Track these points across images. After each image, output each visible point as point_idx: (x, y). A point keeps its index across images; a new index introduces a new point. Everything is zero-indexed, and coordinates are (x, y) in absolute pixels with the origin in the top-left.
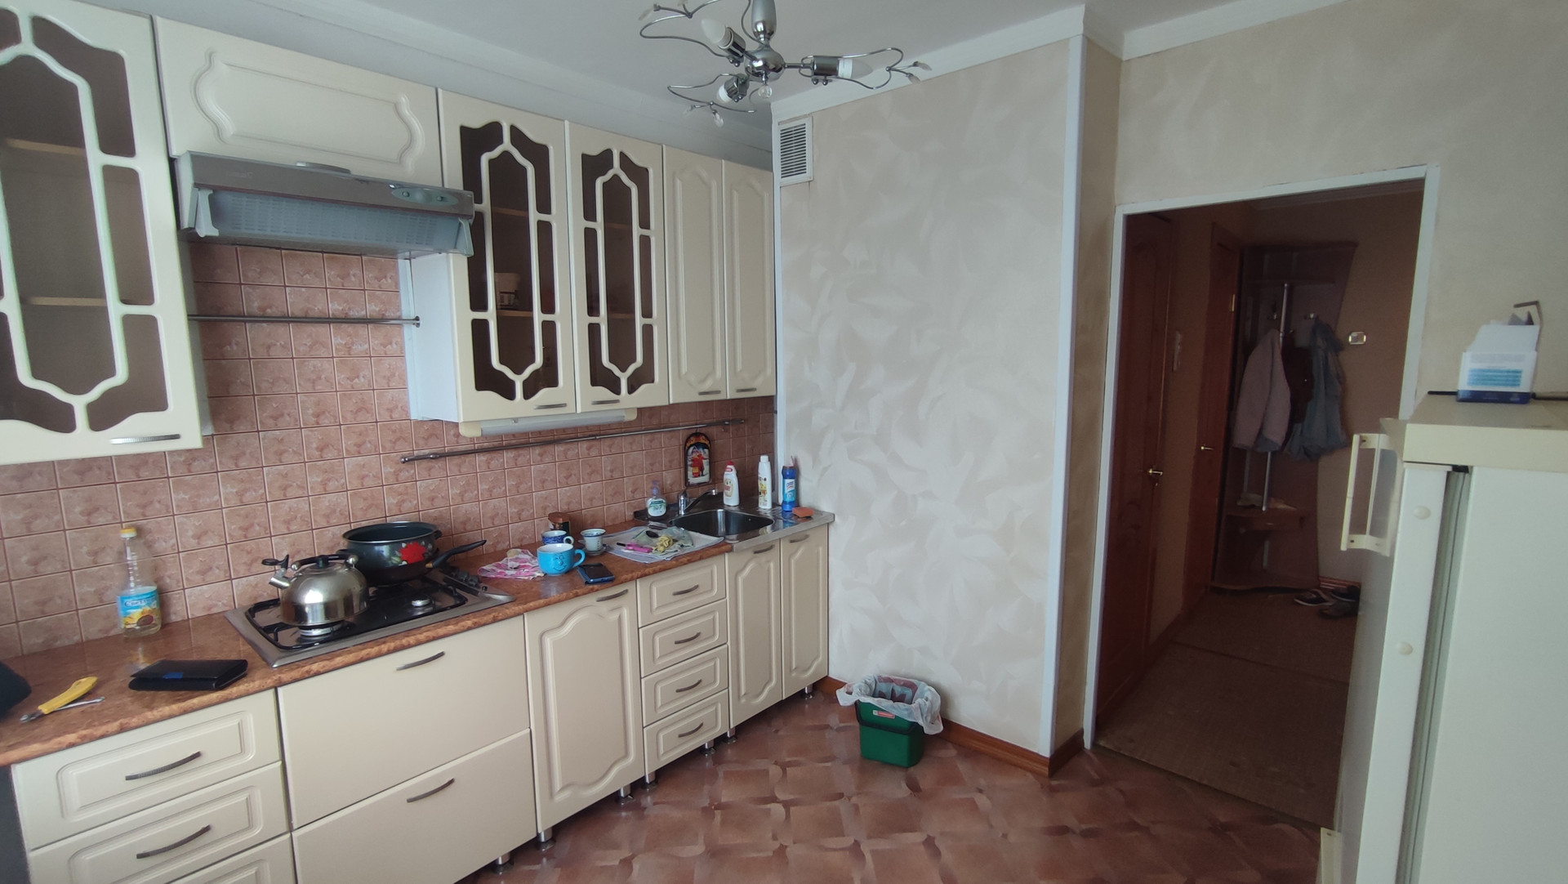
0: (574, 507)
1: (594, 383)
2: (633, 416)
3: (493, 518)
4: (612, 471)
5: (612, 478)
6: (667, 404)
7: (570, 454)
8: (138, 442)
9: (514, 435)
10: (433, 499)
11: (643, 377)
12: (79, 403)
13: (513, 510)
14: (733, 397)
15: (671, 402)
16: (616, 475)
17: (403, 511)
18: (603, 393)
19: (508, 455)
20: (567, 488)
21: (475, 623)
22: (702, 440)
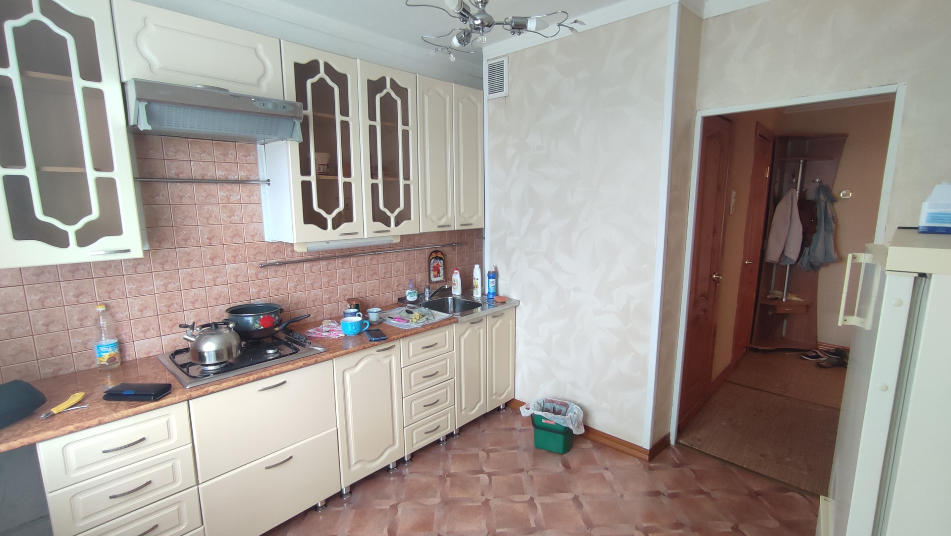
0: (362, 295)
1: (374, 220)
2: (398, 240)
3: (314, 301)
4: (385, 273)
5: (385, 278)
6: (419, 233)
7: (360, 263)
8: (104, 254)
9: (326, 251)
10: (278, 290)
11: (404, 216)
12: (71, 230)
13: (326, 296)
14: (458, 229)
15: (421, 232)
16: (388, 276)
17: (261, 297)
18: (380, 226)
19: (323, 263)
20: (358, 284)
21: (304, 364)
22: (439, 255)
